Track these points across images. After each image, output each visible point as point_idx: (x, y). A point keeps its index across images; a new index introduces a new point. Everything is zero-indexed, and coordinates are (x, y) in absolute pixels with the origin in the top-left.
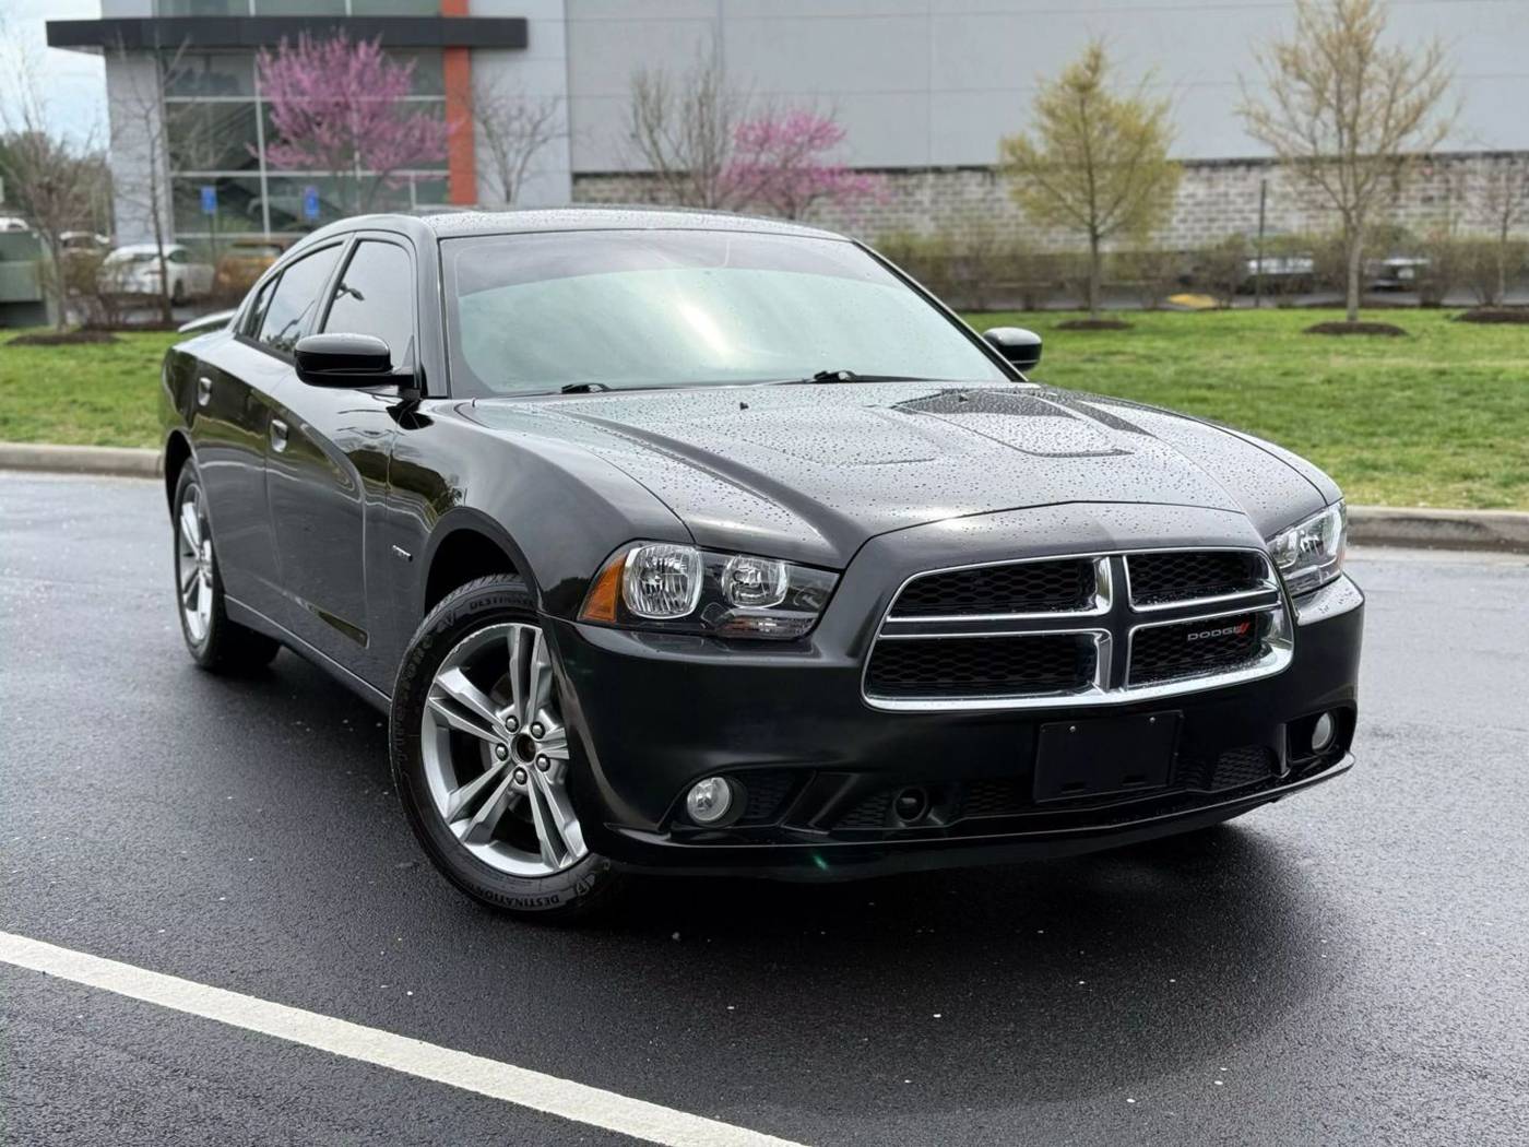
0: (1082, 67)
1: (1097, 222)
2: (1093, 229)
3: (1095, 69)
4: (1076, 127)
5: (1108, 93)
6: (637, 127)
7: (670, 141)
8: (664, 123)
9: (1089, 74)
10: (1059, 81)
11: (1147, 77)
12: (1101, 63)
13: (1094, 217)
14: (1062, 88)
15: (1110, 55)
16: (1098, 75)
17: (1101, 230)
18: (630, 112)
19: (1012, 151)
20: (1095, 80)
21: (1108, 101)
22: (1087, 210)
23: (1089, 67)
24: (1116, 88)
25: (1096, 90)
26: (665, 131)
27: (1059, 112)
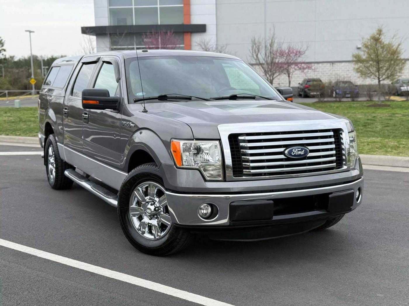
0: (376, 34)
1: (380, 77)
2: (379, 78)
3: (380, 35)
4: (375, 51)
5: (383, 41)
6: (253, 52)
7: (262, 56)
8: (260, 52)
9: (378, 36)
10: (369, 38)
11: (394, 36)
12: (382, 33)
13: (379, 75)
14: (370, 40)
15: (384, 31)
16: (381, 36)
17: (381, 79)
18: (251, 49)
19: (356, 57)
20: (380, 37)
21: (383, 43)
22: (377, 74)
23: (377, 34)
24: (386, 40)
25: (380, 40)
26: (261, 54)
27: (370, 47)
